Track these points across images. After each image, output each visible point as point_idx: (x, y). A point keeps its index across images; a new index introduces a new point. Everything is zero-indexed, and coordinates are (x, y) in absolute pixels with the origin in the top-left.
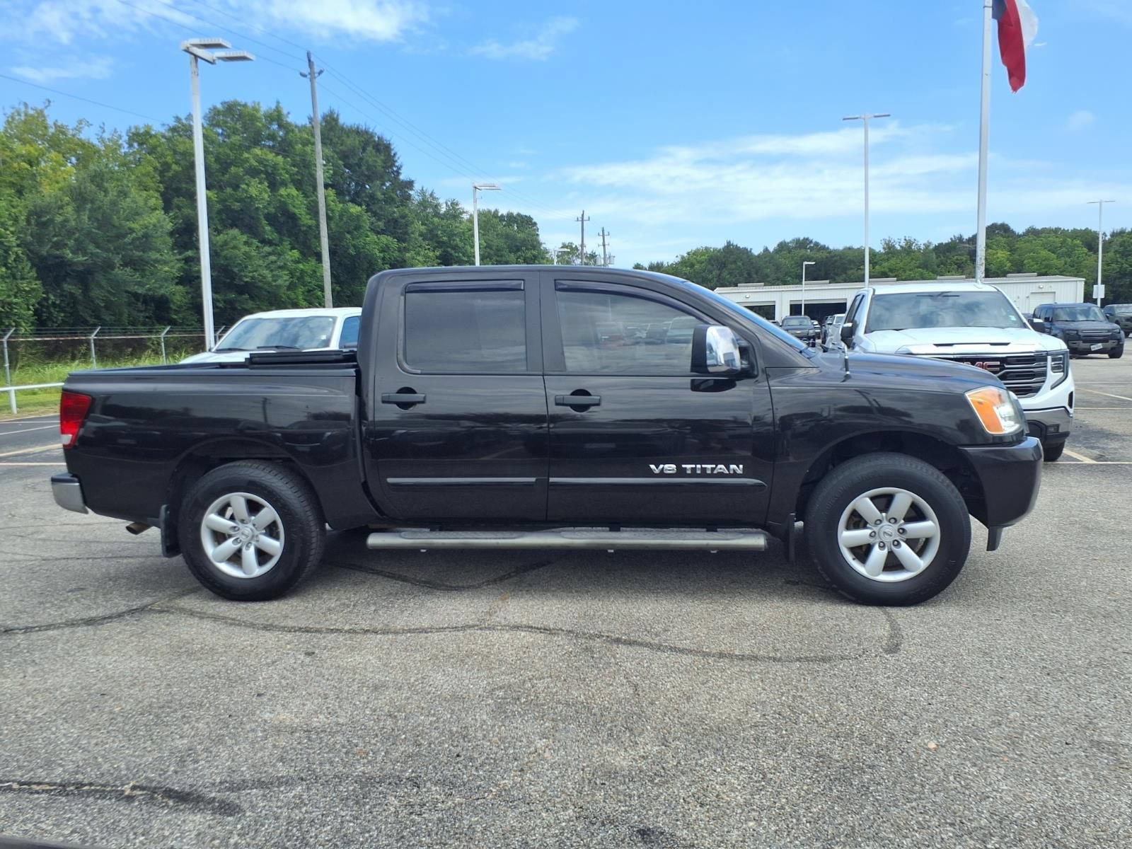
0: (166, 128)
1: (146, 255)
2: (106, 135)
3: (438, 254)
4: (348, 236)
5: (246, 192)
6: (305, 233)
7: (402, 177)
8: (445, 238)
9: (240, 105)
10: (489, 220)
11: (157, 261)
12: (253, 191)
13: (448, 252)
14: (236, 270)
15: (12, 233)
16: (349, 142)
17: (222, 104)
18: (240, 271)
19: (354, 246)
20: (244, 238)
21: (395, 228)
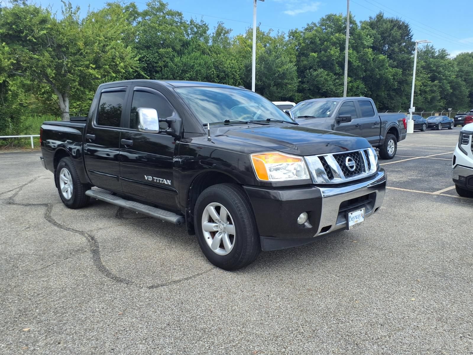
0: (304, 28)
1: (283, 81)
2: (280, 34)
3: (429, 76)
4: (377, 70)
5: (330, 53)
6: (356, 69)
7: (413, 40)
8: (434, 68)
9: (333, 15)
10: (465, 58)
11: (287, 83)
12: (332, 52)
13: (435, 75)
14: (320, 86)
15: (238, 74)
16: (385, 26)
17: (325, 16)
18: (322, 86)
19: (380, 74)
20: (326, 73)
21: (403, 65)
